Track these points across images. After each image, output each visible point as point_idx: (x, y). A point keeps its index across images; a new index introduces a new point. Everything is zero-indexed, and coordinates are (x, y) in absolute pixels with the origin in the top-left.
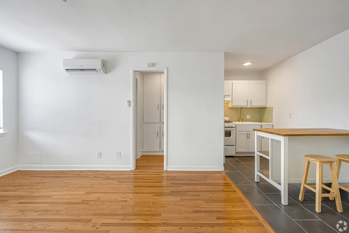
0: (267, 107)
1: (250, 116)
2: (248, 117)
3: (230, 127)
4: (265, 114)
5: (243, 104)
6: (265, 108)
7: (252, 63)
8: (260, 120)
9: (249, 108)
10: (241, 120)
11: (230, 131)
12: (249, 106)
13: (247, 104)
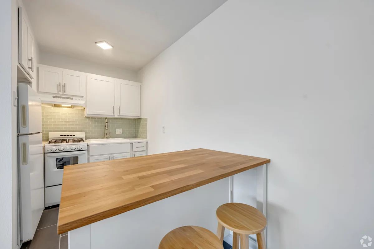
0: (142, 118)
1: (121, 129)
2: (119, 131)
3: (77, 149)
4: (141, 127)
5: (106, 112)
6: (140, 119)
7: (113, 46)
8: (135, 135)
9: (117, 119)
10: (106, 136)
11: (77, 157)
12: (116, 116)
13: (113, 113)
